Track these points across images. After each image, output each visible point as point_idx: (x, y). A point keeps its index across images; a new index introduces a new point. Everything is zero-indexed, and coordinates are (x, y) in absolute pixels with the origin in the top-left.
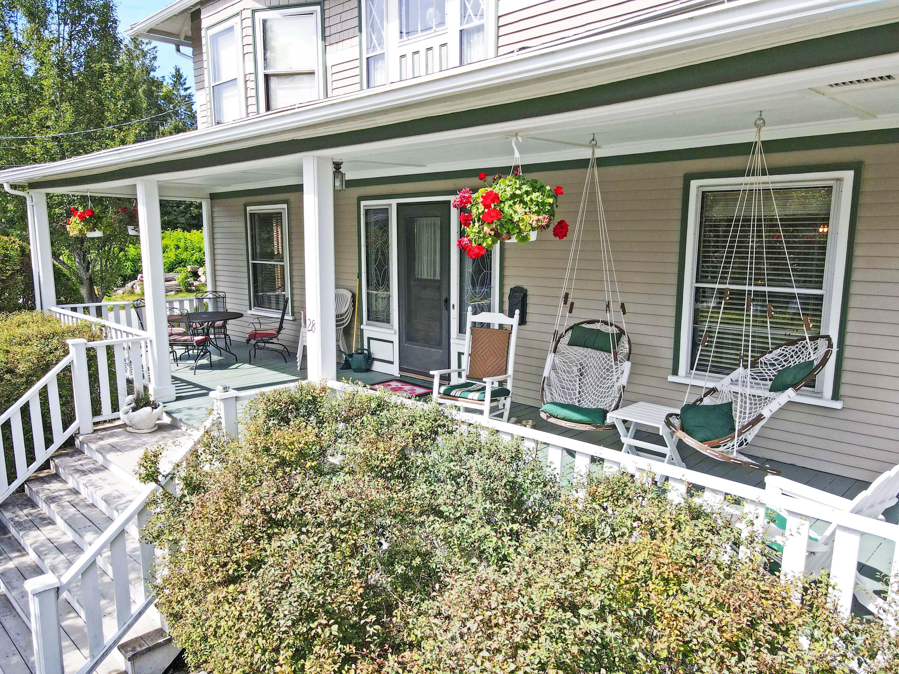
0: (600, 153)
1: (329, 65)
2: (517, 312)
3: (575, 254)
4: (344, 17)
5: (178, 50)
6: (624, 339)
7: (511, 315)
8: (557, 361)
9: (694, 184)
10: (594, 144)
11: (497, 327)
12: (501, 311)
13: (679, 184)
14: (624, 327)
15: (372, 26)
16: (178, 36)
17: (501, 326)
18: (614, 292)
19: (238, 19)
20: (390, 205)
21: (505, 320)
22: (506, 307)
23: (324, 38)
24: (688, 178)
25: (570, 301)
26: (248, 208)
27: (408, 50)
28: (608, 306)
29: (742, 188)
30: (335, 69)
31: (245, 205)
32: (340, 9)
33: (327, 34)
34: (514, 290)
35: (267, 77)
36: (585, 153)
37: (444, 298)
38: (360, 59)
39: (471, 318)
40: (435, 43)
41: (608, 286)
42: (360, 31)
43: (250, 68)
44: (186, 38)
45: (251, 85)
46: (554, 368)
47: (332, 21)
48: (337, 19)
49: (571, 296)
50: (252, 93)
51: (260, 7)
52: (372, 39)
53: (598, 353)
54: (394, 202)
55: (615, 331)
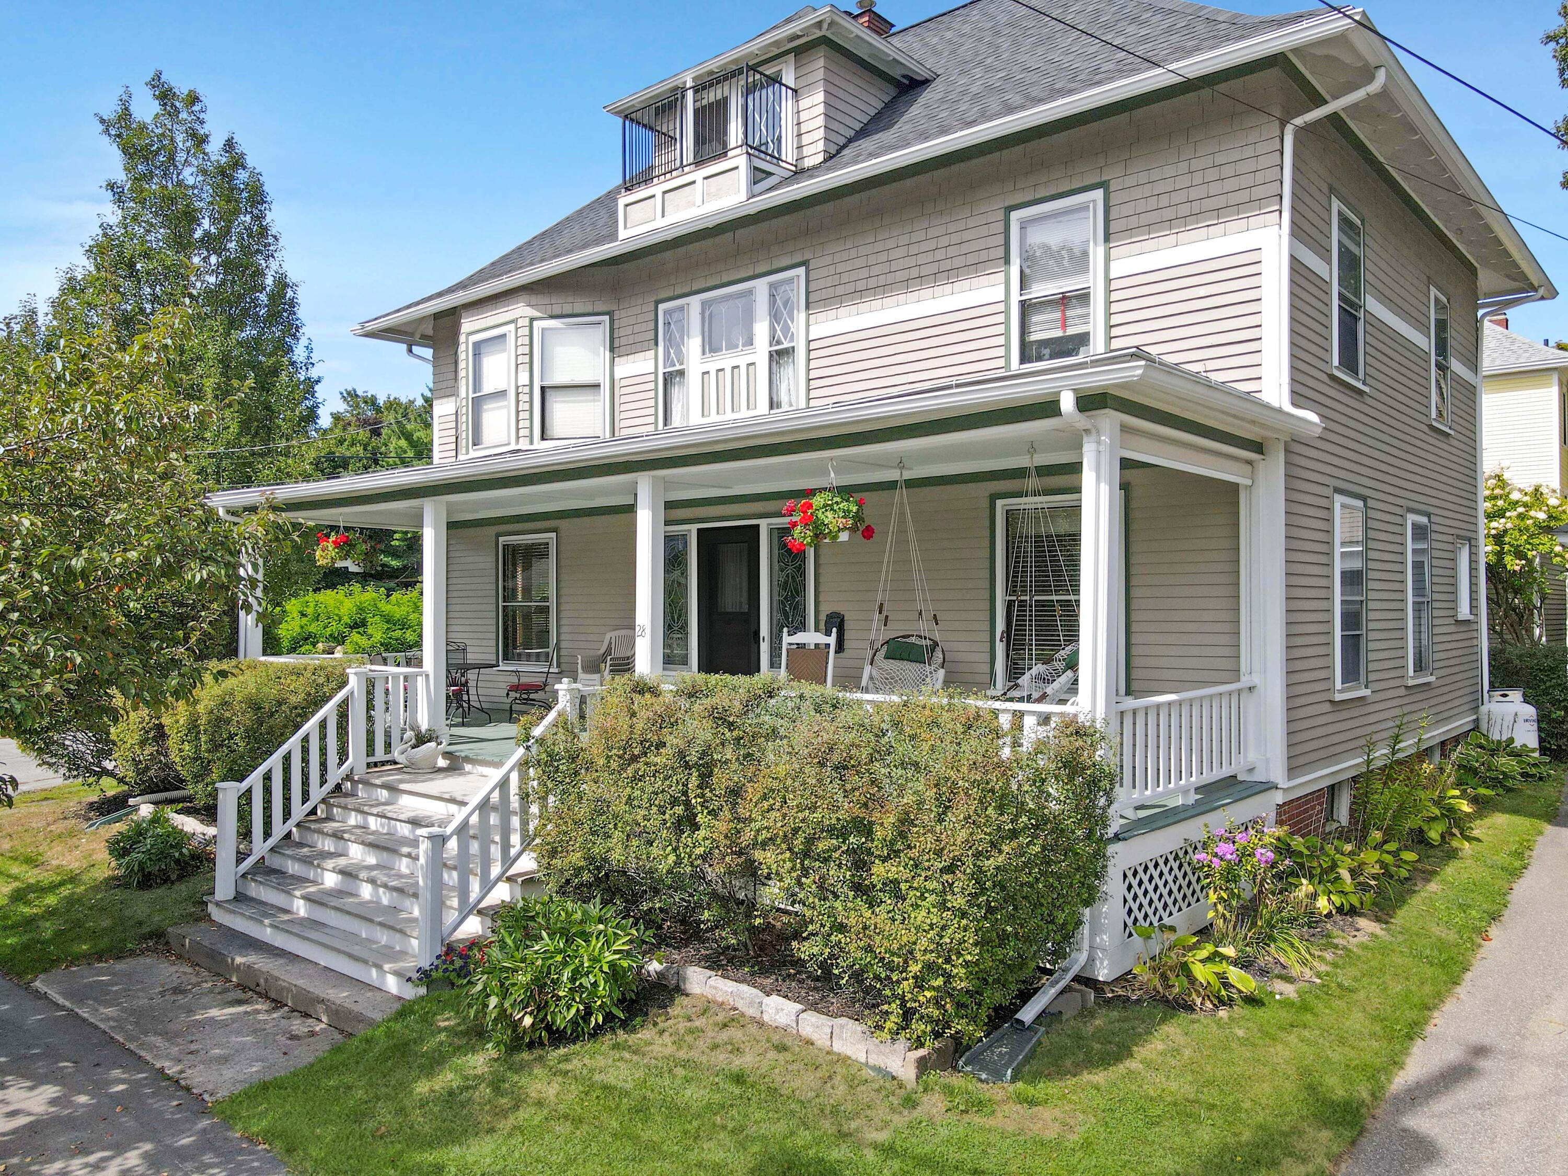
0: (907, 475)
1: (617, 376)
2: (834, 630)
3: (888, 566)
4: (637, 328)
5: (410, 351)
6: (939, 650)
7: (828, 633)
8: (874, 673)
9: (999, 503)
10: (901, 465)
11: (812, 647)
12: (817, 630)
13: (985, 503)
14: (938, 639)
15: (670, 340)
16: (412, 334)
17: (817, 645)
18: (925, 600)
19: (511, 327)
20: (690, 531)
21: (821, 638)
22: (822, 626)
23: (612, 349)
24: (993, 498)
25: (885, 613)
26: (501, 539)
27: (712, 367)
28: (920, 614)
29: (1022, 507)
30: (624, 383)
31: (498, 535)
32: (632, 320)
33: (616, 344)
34: (830, 617)
35: (543, 389)
36: (893, 475)
37: (753, 630)
38: (656, 373)
39: (787, 639)
40: (742, 361)
41: (919, 595)
42: (656, 344)
43: (524, 378)
44: (424, 337)
45: (524, 398)
46: (871, 678)
47: (622, 332)
48: (629, 330)
49: (885, 607)
50: (524, 406)
51: (538, 314)
52: (669, 353)
53: (913, 664)
54: (694, 528)
55: (929, 642)
